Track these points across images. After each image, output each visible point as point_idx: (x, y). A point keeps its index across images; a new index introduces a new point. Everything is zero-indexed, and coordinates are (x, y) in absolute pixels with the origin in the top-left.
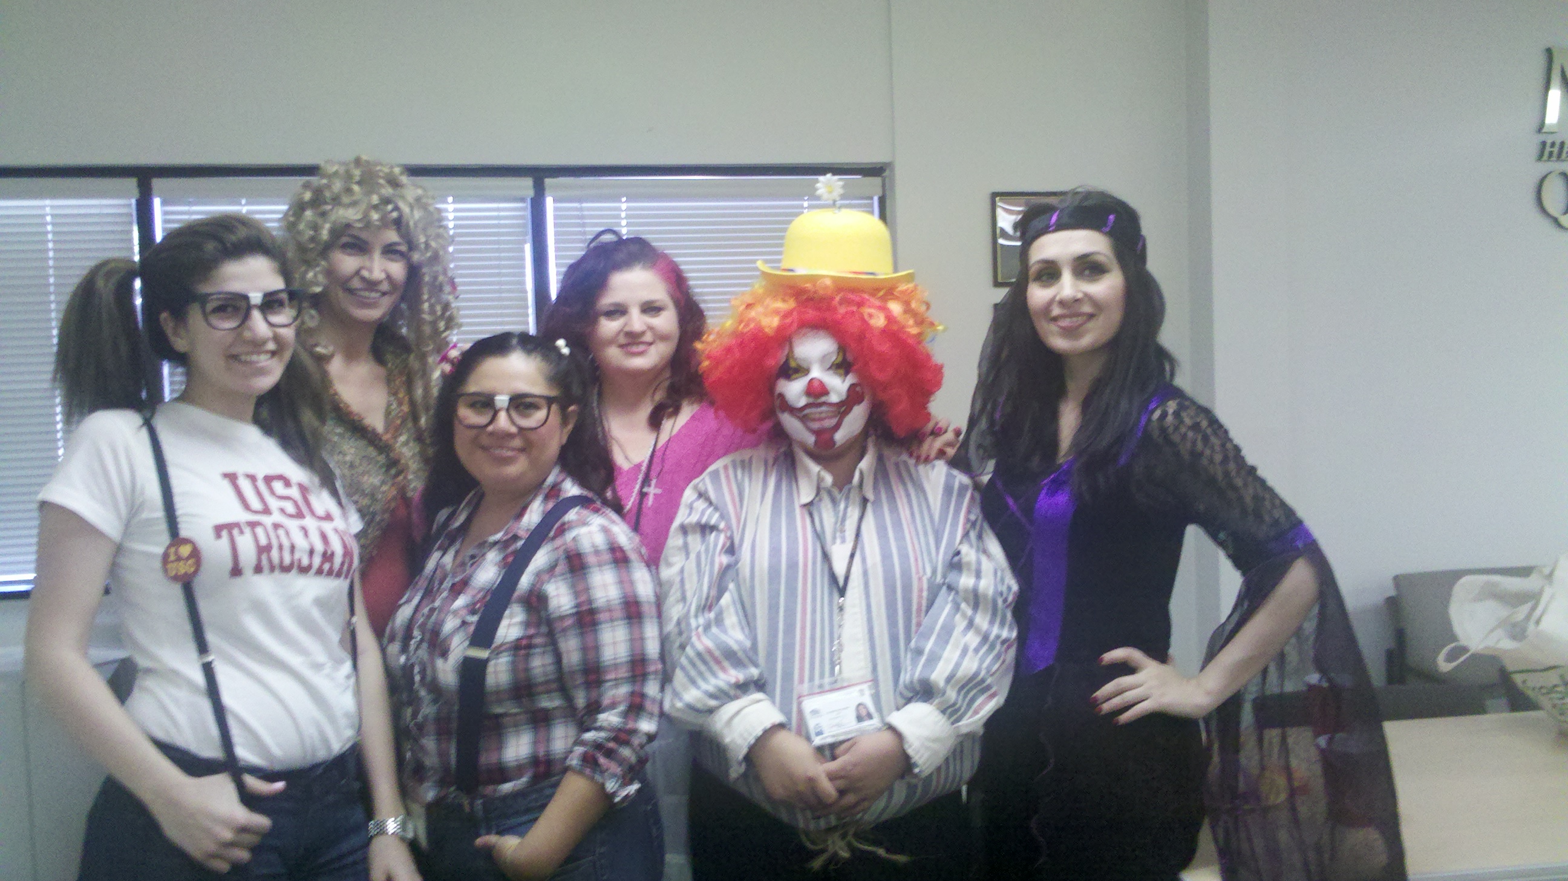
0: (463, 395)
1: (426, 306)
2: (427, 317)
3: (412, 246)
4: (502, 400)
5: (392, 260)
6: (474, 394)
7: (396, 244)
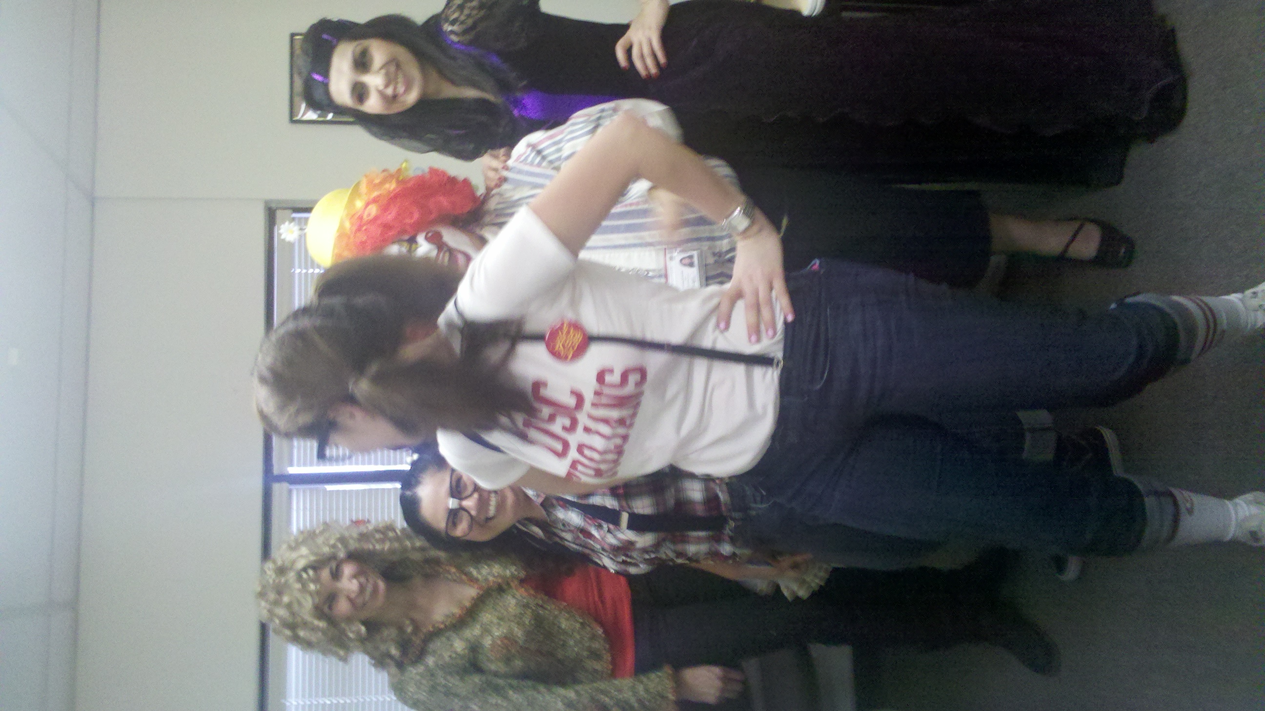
0: (446, 532)
1: (378, 547)
2: (387, 546)
3: (333, 557)
4: (452, 503)
5: (343, 572)
6: (447, 524)
7: (331, 569)
